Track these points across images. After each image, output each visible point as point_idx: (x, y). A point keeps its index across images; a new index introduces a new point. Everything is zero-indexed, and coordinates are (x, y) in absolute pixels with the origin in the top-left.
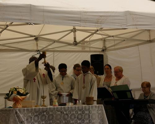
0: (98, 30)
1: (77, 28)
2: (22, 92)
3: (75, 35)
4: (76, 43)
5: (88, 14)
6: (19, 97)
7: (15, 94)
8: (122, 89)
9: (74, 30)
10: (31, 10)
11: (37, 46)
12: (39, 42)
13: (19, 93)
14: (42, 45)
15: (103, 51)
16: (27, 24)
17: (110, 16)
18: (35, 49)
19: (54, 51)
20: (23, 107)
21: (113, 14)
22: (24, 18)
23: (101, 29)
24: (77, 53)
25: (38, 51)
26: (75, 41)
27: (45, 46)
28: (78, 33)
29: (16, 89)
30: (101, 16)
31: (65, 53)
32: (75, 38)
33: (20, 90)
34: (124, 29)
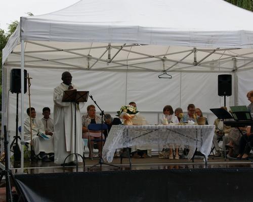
0: (215, 50)
1: (197, 48)
2: (131, 111)
3: (195, 55)
4: (196, 63)
5: (198, 34)
6: (128, 115)
7: (125, 112)
8: (242, 110)
9: (195, 50)
10: (138, 31)
11: (164, 66)
12: (166, 63)
13: (129, 112)
14: (168, 65)
15: (234, 71)
16: (135, 45)
17: (222, 36)
18: (162, 69)
19: (181, 71)
20: (133, 125)
21: (226, 34)
22: (131, 39)
23: (218, 49)
24: (205, 74)
25: (165, 71)
26: (195, 61)
27: (170, 66)
28: (198, 53)
29: (126, 107)
30: (212, 36)
31: (193, 74)
32: (195, 58)
33: (130, 108)
34: (238, 49)
